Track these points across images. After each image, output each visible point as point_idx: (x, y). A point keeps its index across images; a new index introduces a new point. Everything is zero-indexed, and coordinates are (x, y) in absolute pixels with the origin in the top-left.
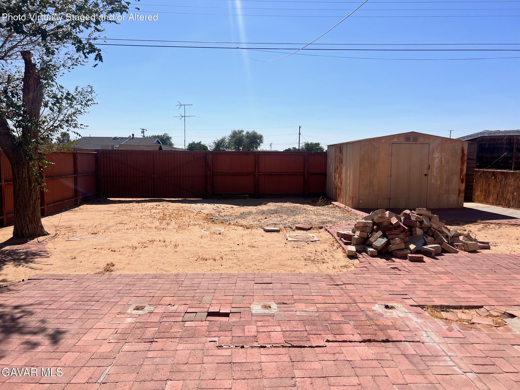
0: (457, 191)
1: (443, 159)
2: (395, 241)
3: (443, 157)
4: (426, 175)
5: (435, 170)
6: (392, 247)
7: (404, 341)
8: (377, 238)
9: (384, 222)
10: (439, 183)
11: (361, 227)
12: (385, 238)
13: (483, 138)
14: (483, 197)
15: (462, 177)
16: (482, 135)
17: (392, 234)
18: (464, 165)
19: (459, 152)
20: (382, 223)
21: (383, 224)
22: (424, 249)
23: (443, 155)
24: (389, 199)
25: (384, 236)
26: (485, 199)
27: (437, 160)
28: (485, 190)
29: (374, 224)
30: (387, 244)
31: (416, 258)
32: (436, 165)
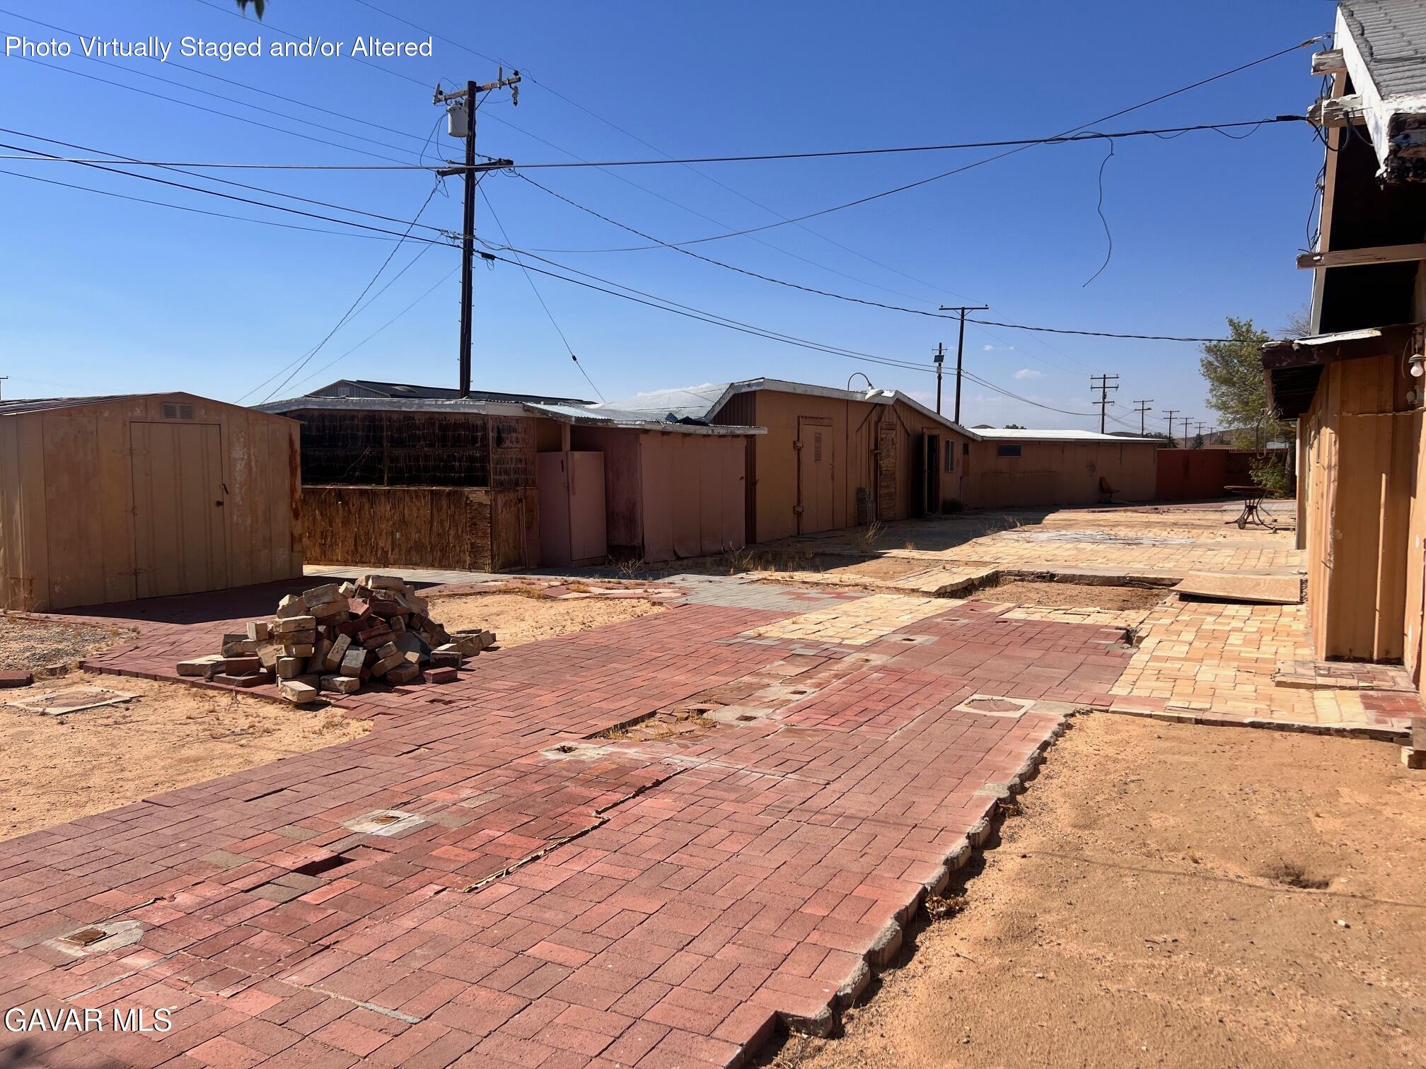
0: (288, 540)
1: (253, 464)
2: (388, 650)
3: (252, 457)
4: (219, 504)
5: (237, 491)
6: (386, 663)
7: (674, 775)
8: (343, 652)
9: (339, 613)
10: (249, 521)
11: (291, 634)
12: (361, 648)
13: (303, 412)
14: (318, 550)
15: (294, 506)
16: (302, 407)
17: (374, 637)
18: (296, 475)
19: (285, 445)
20: (334, 615)
21: (337, 618)
22: (437, 657)
23: (252, 452)
24: (136, 573)
25: (355, 644)
26: (324, 553)
27: (240, 466)
28: (322, 533)
29: (319, 621)
30: (371, 660)
31: (445, 675)
32: (238, 478)
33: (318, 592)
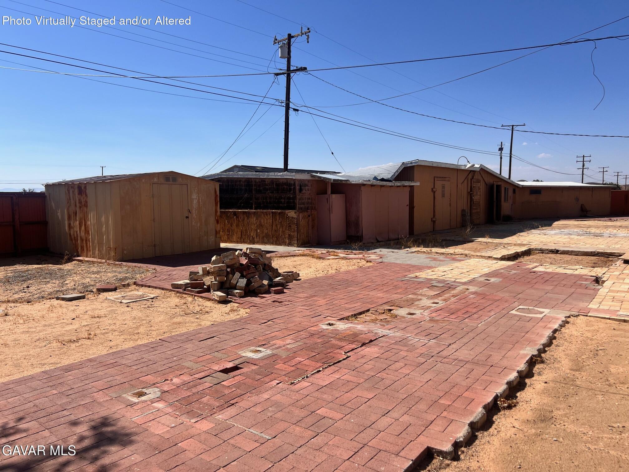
0: (214, 232)
1: (200, 201)
2: (256, 279)
3: (200, 198)
4: (187, 217)
5: (194, 212)
6: (255, 285)
7: (379, 338)
8: (237, 280)
9: (236, 263)
10: (199, 225)
11: (216, 272)
12: (245, 278)
14: (226, 237)
15: (217, 218)
16: (219, 177)
17: (250, 274)
18: (217, 206)
19: (213, 192)
20: (234, 264)
21: (235, 265)
22: (276, 283)
23: (200, 196)
24: (155, 246)
25: (242, 276)
26: (228, 238)
27: (195, 202)
28: (228, 230)
29: (228, 267)
30: (249, 283)
31: (279, 290)
32: (194, 207)
33: (227, 254)
